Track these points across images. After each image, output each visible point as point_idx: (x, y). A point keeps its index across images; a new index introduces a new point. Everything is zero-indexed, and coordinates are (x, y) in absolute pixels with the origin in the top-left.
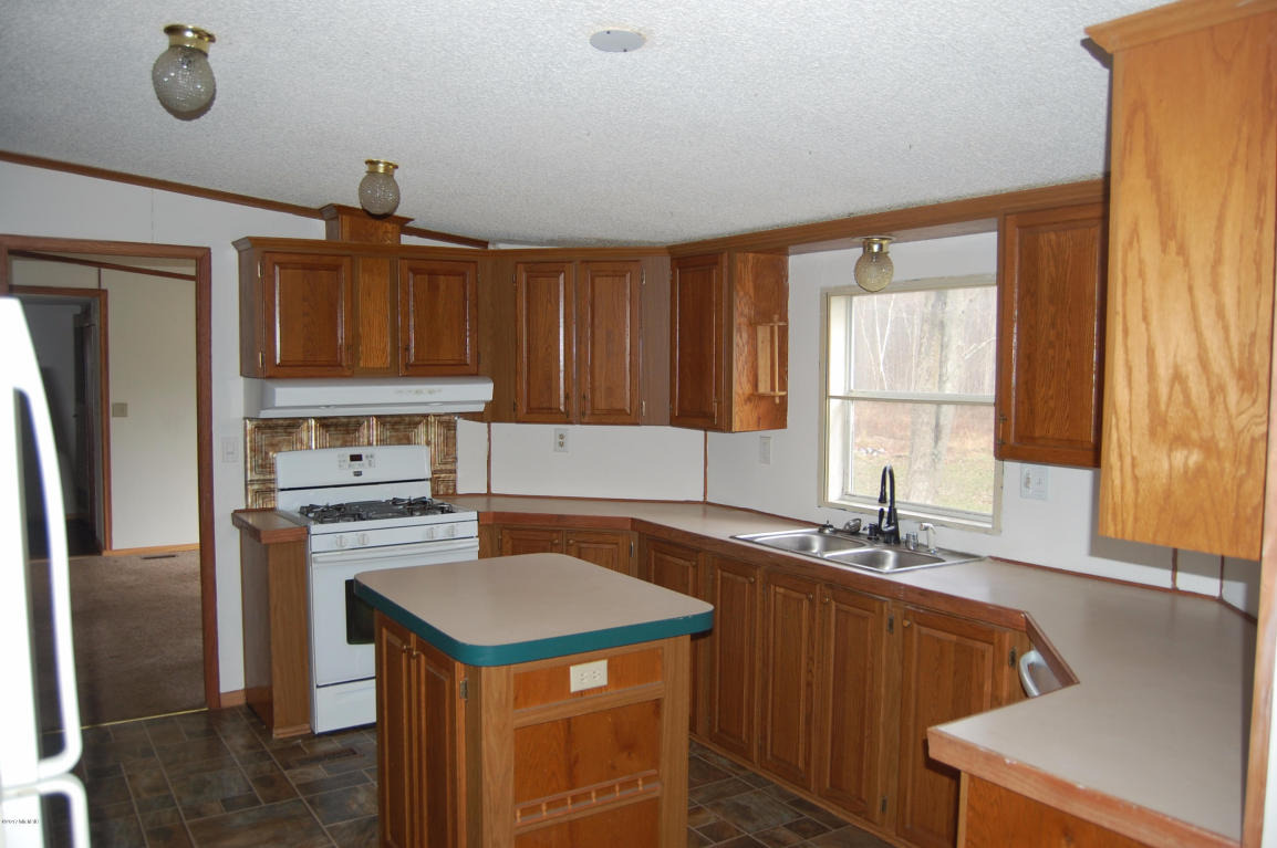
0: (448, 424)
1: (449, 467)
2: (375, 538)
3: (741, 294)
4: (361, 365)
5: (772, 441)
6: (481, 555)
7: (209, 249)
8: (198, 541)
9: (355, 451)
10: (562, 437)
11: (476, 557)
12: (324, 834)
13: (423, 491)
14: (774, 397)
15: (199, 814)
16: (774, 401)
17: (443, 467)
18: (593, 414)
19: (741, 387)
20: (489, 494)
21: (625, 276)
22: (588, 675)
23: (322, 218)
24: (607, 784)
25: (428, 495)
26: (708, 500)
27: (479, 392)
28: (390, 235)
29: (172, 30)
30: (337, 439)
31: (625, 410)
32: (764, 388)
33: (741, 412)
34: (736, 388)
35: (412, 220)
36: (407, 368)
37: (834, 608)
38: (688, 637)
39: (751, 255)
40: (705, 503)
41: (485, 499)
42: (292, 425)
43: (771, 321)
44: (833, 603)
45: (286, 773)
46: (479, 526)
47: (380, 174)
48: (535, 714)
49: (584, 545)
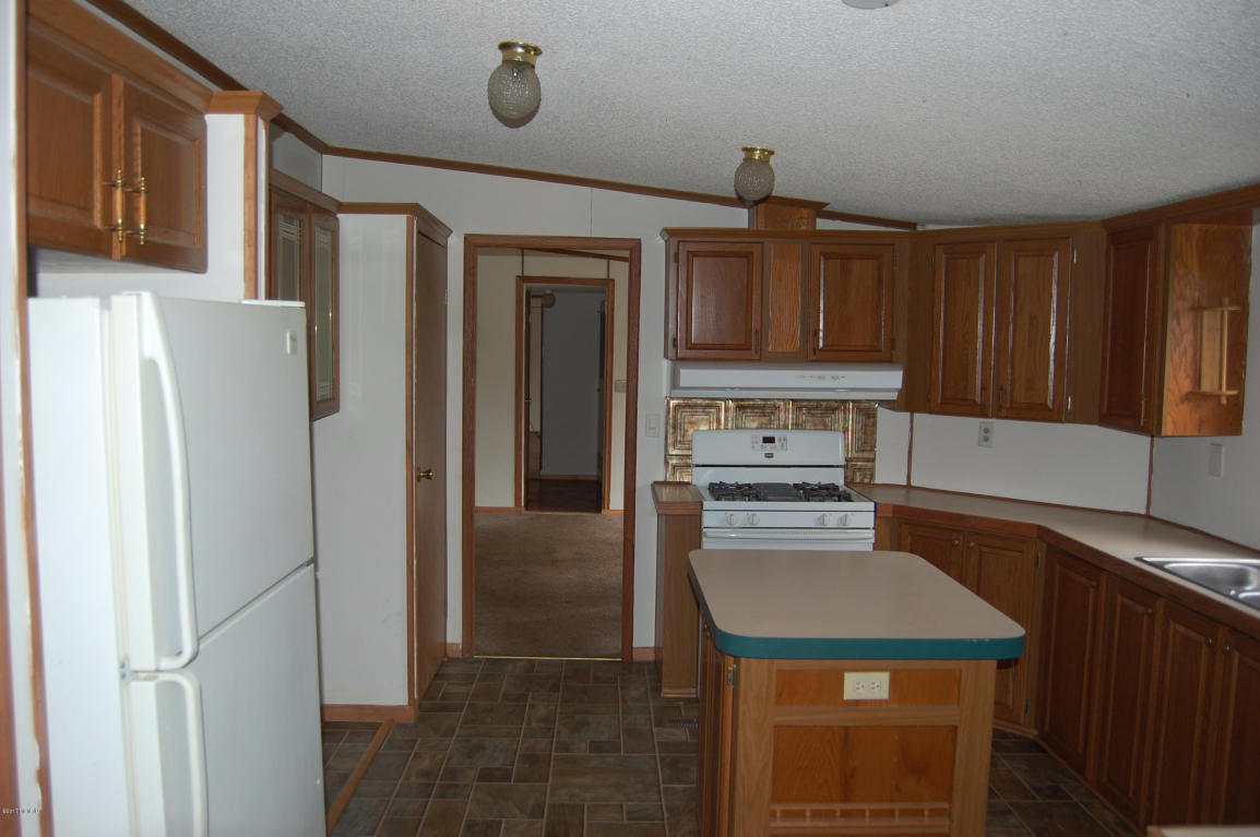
0: (866, 412)
1: (866, 455)
2: (764, 520)
3: (1181, 272)
4: (770, 349)
5: (1224, 450)
6: (876, 547)
7: (639, 240)
8: (622, 508)
9: (768, 434)
10: (987, 431)
11: (870, 548)
12: (659, 792)
13: (837, 478)
14: (1219, 397)
15: (567, 749)
16: (1219, 400)
17: (860, 455)
18: (1011, 407)
19: (1176, 381)
20: (909, 486)
21: (1052, 256)
22: (866, 685)
23: (745, 207)
24: (886, 806)
25: (840, 482)
26: (1151, 513)
27: (890, 380)
28: (805, 221)
29: (505, 47)
30: (754, 421)
31: (1046, 406)
32: (1206, 386)
33: (1174, 414)
34: (1169, 383)
35: (826, 204)
36: (815, 353)
37: (1236, 660)
38: (993, 664)
39: (1196, 227)
40: (1148, 517)
41: (903, 492)
42: (710, 405)
43: (1221, 304)
44: (1237, 654)
45: (655, 730)
46: (876, 517)
47: (756, 161)
48: (796, 715)
49: (985, 549)
